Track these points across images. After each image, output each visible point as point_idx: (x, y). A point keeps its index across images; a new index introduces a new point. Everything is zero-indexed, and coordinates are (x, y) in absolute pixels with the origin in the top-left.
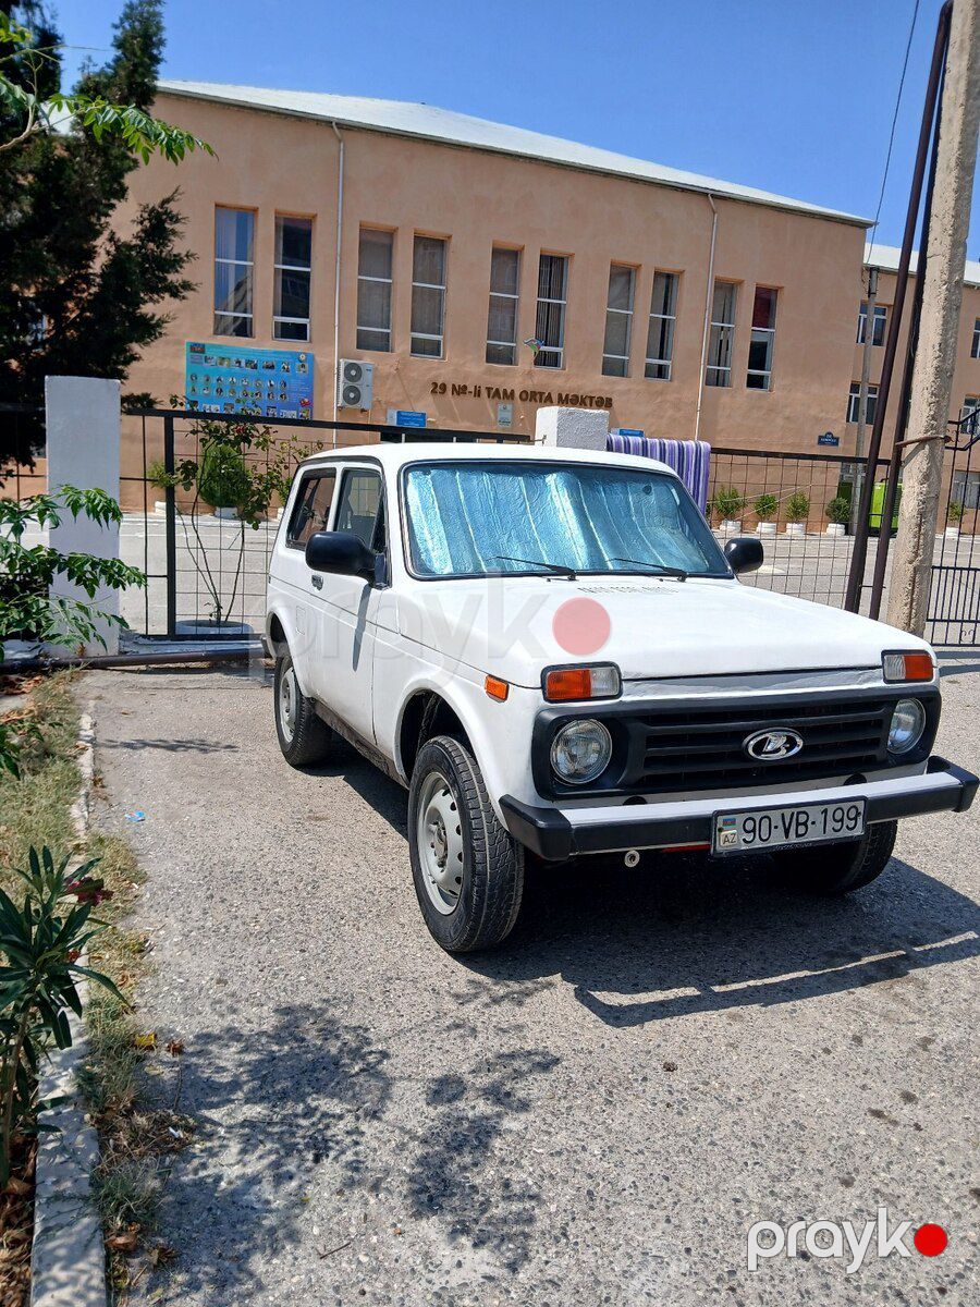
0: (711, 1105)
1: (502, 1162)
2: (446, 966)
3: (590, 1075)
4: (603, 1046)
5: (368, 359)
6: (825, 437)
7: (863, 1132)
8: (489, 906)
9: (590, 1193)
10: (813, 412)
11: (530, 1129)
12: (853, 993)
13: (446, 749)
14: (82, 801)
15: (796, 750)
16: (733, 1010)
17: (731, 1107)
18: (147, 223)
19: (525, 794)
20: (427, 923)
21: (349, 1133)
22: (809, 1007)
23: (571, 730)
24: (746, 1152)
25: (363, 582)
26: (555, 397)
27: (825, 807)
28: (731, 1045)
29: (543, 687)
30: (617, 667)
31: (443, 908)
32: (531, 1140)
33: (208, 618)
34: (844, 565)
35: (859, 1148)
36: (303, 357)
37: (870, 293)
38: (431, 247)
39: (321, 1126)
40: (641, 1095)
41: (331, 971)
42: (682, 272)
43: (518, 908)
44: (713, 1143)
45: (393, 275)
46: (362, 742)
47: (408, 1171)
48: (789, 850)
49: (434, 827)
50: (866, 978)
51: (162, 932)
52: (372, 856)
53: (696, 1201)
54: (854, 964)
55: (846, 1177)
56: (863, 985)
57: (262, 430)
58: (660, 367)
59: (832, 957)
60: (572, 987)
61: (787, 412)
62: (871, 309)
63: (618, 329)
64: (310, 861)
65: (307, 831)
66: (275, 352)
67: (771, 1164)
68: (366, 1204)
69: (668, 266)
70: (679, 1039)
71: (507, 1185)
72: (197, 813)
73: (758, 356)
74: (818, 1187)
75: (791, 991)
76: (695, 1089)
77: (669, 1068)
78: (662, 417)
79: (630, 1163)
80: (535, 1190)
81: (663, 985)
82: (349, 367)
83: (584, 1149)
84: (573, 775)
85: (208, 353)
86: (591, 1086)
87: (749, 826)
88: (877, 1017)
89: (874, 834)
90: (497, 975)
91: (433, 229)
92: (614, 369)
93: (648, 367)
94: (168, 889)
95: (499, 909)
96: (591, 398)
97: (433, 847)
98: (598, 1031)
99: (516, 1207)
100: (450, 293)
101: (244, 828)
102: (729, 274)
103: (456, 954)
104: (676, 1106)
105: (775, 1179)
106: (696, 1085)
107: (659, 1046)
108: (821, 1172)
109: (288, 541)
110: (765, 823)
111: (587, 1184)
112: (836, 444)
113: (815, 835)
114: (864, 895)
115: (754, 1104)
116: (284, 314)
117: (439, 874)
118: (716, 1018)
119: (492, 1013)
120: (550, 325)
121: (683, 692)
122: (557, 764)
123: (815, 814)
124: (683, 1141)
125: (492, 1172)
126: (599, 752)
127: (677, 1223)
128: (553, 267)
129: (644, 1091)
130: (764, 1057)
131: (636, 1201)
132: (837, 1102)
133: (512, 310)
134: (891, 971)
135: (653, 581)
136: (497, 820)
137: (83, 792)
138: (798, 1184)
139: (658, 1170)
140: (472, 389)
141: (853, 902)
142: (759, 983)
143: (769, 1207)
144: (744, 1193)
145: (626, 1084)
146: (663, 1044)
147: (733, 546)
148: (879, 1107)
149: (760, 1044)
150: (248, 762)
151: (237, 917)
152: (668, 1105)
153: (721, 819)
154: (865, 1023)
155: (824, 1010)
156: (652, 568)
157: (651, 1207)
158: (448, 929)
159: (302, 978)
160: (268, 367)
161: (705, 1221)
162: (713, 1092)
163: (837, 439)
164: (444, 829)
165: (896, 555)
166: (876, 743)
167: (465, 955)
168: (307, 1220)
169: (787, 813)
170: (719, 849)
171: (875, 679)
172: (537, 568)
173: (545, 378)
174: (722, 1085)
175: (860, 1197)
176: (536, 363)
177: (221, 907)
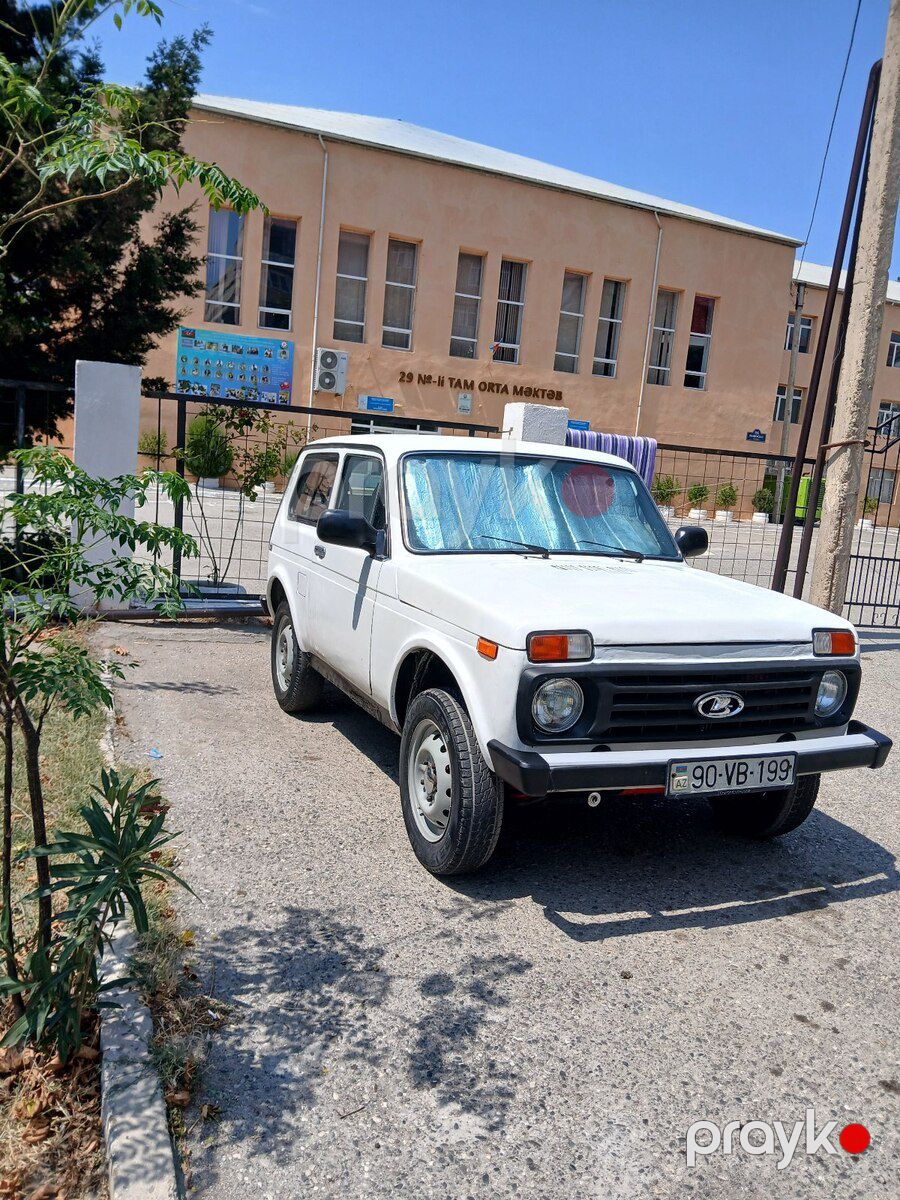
0: (662, 1007)
1: (488, 1047)
2: (432, 886)
3: (560, 980)
4: (569, 956)
5: (342, 349)
6: (753, 434)
7: (789, 1033)
8: (473, 835)
9: (562, 1074)
10: (743, 411)
11: (511, 1021)
12: (780, 920)
13: (438, 699)
14: (108, 736)
15: (738, 710)
16: (678, 930)
17: (679, 1010)
18: (167, 230)
19: (509, 738)
20: (414, 851)
21: (358, 1019)
22: (744, 930)
23: (549, 687)
24: (692, 1045)
25: (365, 554)
26: (510, 389)
27: (762, 759)
28: (678, 959)
29: (527, 650)
30: (590, 635)
31: (430, 837)
32: (511, 1031)
33: (206, 579)
34: (772, 551)
35: (786, 1045)
36: (284, 345)
37: (797, 306)
38: (404, 250)
39: (334, 1013)
40: (603, 997)
41: (334, 887)
42: (629, 281)
43: (497, 838)
44: (664, 1038)
45: (368, 274)
46: (356, 692)
47: (410, 1051)
48: (731, 795)
49: (424, 767)
50: (792, 908)
51: (187, 850)
52: (363, 791)
53: (651, 1083)
54: (781, 897)
55: (776, 1068)
56: (788, 914)
57: (262, 415)
58: (607, 365)
59: (762, 891)
60: (541, 907)
61: (720, 409)
62: (798, 319)
63: (569, 330)
64: (309, 794)
65: (305, 769)
66: (259, 339)
67: (714, 1057)
68: (376, 1077)
69: (616, 275)
70: (633, 953)
71: (492, 1066)
72: (208, 750)
73: (695, 358)
74: (752, 1075)
75: (728, 917)
76: (648, 994)
77: (626, 976)
78: (606, 411)
79: (595, 1051)
80: (515, 1070)
81: (619, 908)
82: (325, 356)
83: (556, 1038)
84: (552, 725)
85: (198, 338)
86: (560, 989)
87: (698, 773)
88: (801, 941)
89: (800, 785)
90: (477, 896)
91: (406, 234)
92: (564, 365)
93: (596, 365)
94: (189, 813)
95: (482, 837)
96: (544, 391)
97: (423, 783)
98: (563, 944)
99: (501, 1083)
100: (420, 293)
101: (250, 764)
102: (671, 284)
103: (440, 877)
104: (632, 1007)
105: (717, 1067)
106: (649, 990)
107: (616, 958)
108: (755, 1064)
109: (290, 515)
110: (712, 770)
111: (560, 1067)
112: (763, 440)
113: (752, 783)
114: (790, 839)
115: (698, 1007)
116: (269, 304)
117: (428, 808)
118: (664, 937)
119: (474, 926)
120: (508, 324)
121: (645, 657)
122: (537, 714)
123: (753, 765)
124: (639, 1035)
125: (481, 1055)
126: (573, 706)
127: (636, 1099)
128: (513, 271)
129: (605, 994)
130: (706, 970)
131: (601, 1081)
132: (768, 1008)
133: (474, 307)
134: (813, 903)
135: (614, 562)
136: (483, 761)
137: (108, 729)
138: (736, 1072)
139: (618, 1056)
140: (437, 380)
141: (780, 845)
142: (701, 909)
143: (712, 1090)
144: (691, 1077)
145: (589, 988)
146: (620, 956)
147: (683, 533)
148: (803, 1013)
149: (702, 959)
150: (247, 708)
151: (250, 840)
152: (626, 1006)
153: (674, 766)
154: (791, 945)
155: (756, 933)
156: (613, 550)
157: (614, 1086)
158: (435, 855)
159: (311, 892)
160: (252, 353)
161: (659, 1098)
162: (663, 997)
163: (764, 435)
164: (434, 768)
165: (819, 544)
166: (805, 707)
167: (450, 876)
168: (328, 1088)
169: (731, 763)
170: (672, 792)
171: (807, 652)
172: (515, 547)
173: (501, 372)
174: (671, 990)
175: (788, 1084)
176: (495, 357)
177: (236, 830)
